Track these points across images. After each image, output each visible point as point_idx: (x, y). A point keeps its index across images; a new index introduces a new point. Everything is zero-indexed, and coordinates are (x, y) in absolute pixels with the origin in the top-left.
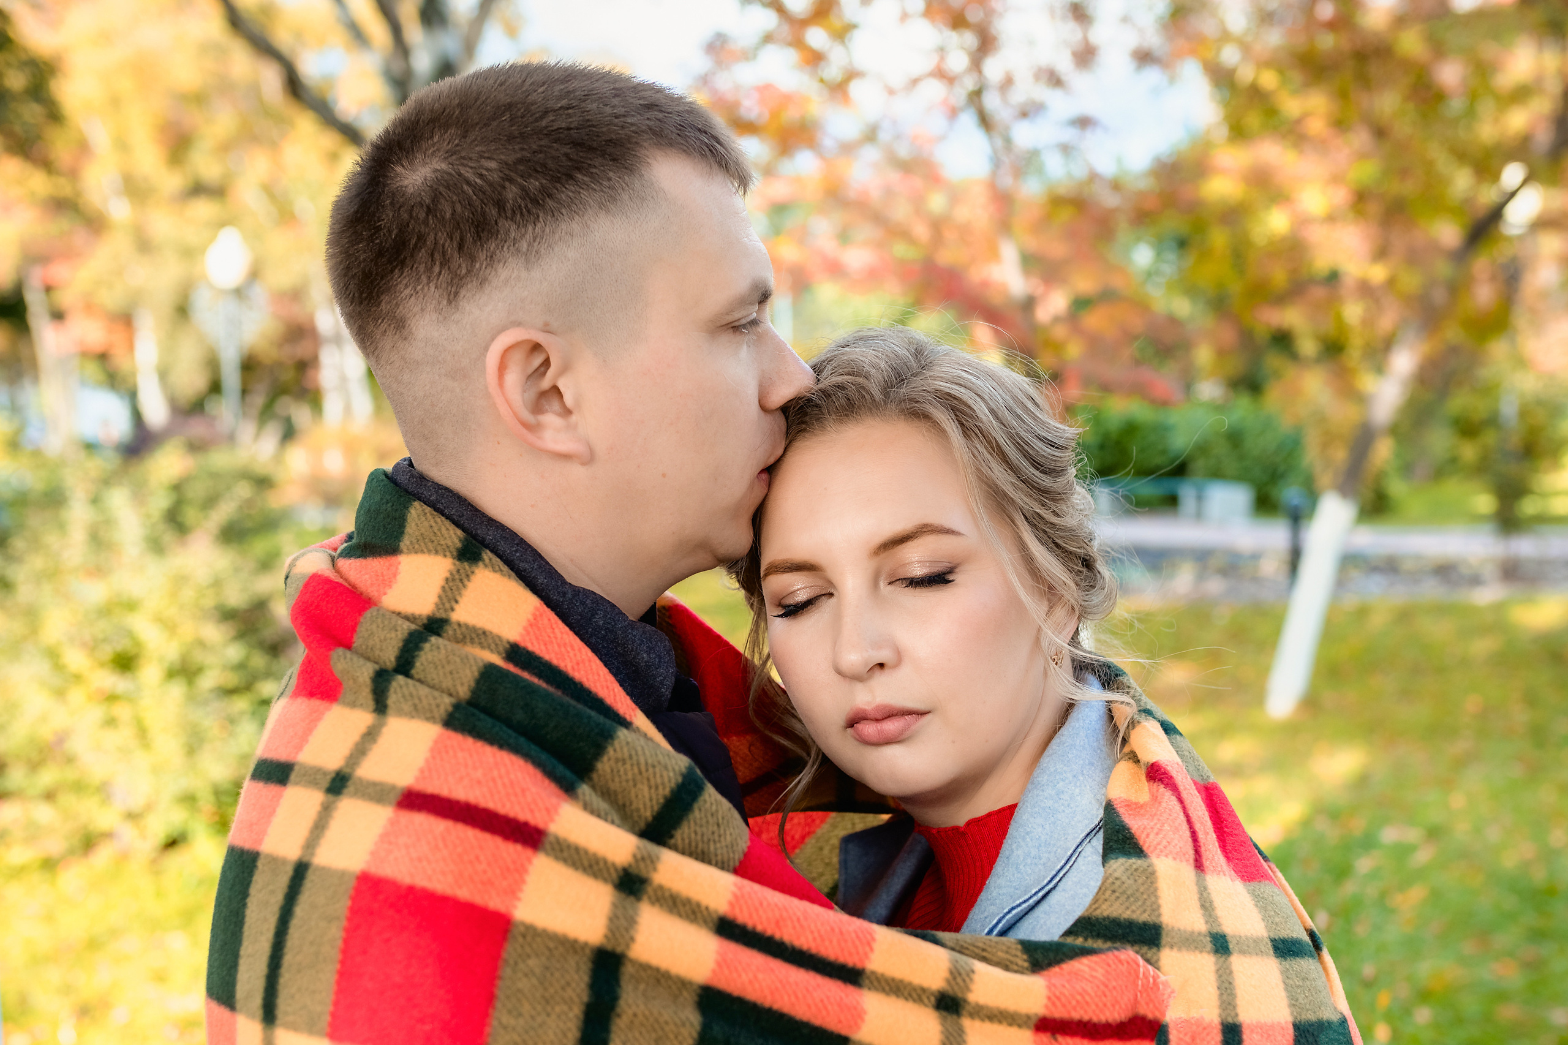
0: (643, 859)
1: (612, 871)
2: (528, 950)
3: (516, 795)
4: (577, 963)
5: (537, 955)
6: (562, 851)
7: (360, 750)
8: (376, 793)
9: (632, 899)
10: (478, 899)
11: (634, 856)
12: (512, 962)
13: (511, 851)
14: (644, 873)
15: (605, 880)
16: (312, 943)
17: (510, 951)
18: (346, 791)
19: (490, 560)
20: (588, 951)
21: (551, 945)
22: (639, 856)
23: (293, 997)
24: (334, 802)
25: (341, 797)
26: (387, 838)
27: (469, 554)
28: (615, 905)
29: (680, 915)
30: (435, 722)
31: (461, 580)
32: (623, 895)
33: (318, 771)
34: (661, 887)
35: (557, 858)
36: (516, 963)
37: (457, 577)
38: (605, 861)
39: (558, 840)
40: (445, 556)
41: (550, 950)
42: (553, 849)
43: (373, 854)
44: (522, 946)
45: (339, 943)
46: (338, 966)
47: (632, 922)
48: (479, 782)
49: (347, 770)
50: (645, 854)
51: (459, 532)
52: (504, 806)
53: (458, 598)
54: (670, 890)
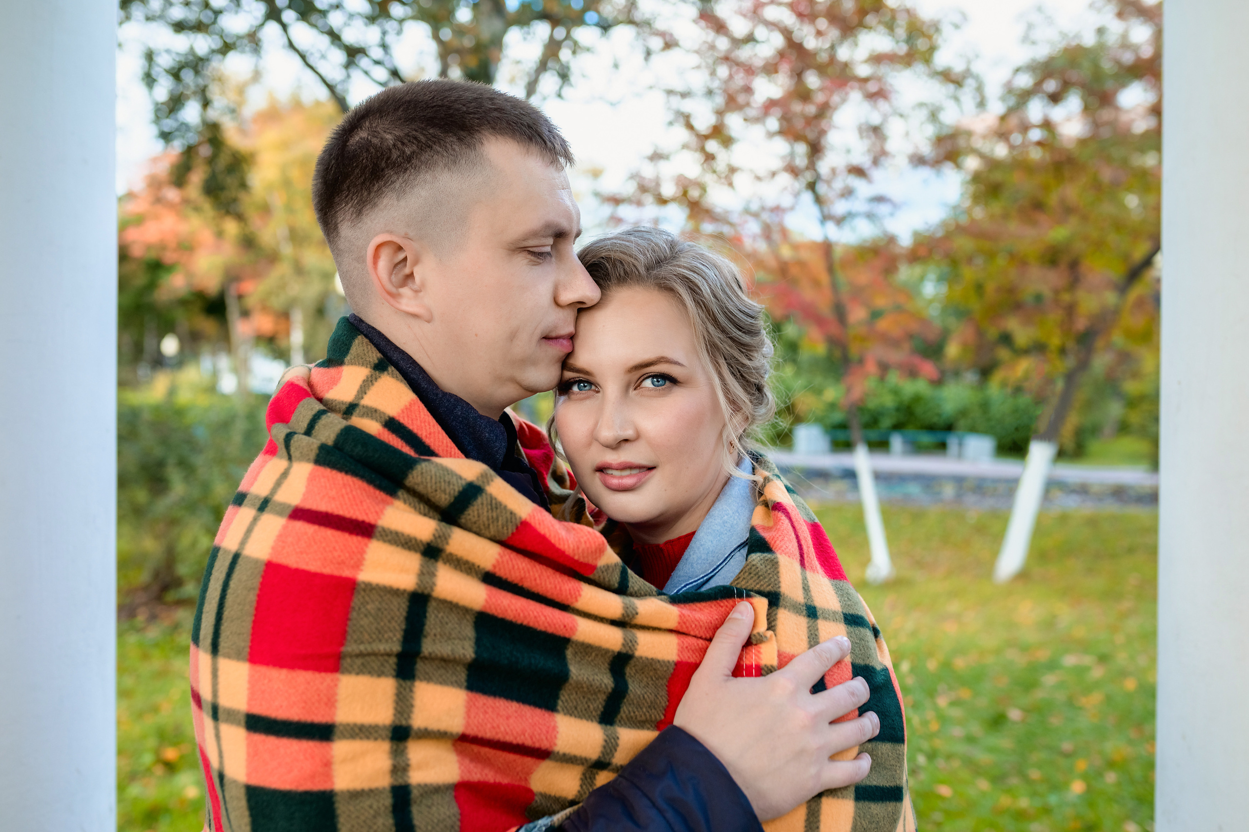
0: (440, 537)
1: (420, 545)
2: (367, 598)
3: (357, 505)
4: (399, 604)
5: (373, 601)
6: (387, 536)
7: (278, 484)
8: (280, 510)
9: (433, 560)
10: (336, 573)
11: (434, 535)
12: (357, 608)
13: (354, 541)
14: (440, 546)
15: (416, 551)
16: (239, 604)
17: (356, 601)
18: (266, 509)
19: (392, 371)
20: (406, 595)
21: (382, 594)
22: (437, 535)
23: (228, 638)
24: (259, 516)
25: (264, 513)
26: (281, 538)
27: (380, 367)
28: (422, 566)
29: (461, 571)
30: (310, 462)
31: (371, 381)
32: (427, 559)
33: (257, 497)
34: (451, 554)
35: (385, 541)
36: (360, 609)
37: (370, 379)
38: (416, 540)
39: (384, 530)
40: (367, 367)
41: (381, 597)
42: (381, 536)
43: (273, 548)
44: (363, 597)
45: (254, 604)
46: (253, 618)
47: (433, 575)
48: (334, 498)
49: (270, 497)
50: (441, 534)
51: (379, 355)
52: (349, 512)
53: (367, 392)
54: (456, 555)
